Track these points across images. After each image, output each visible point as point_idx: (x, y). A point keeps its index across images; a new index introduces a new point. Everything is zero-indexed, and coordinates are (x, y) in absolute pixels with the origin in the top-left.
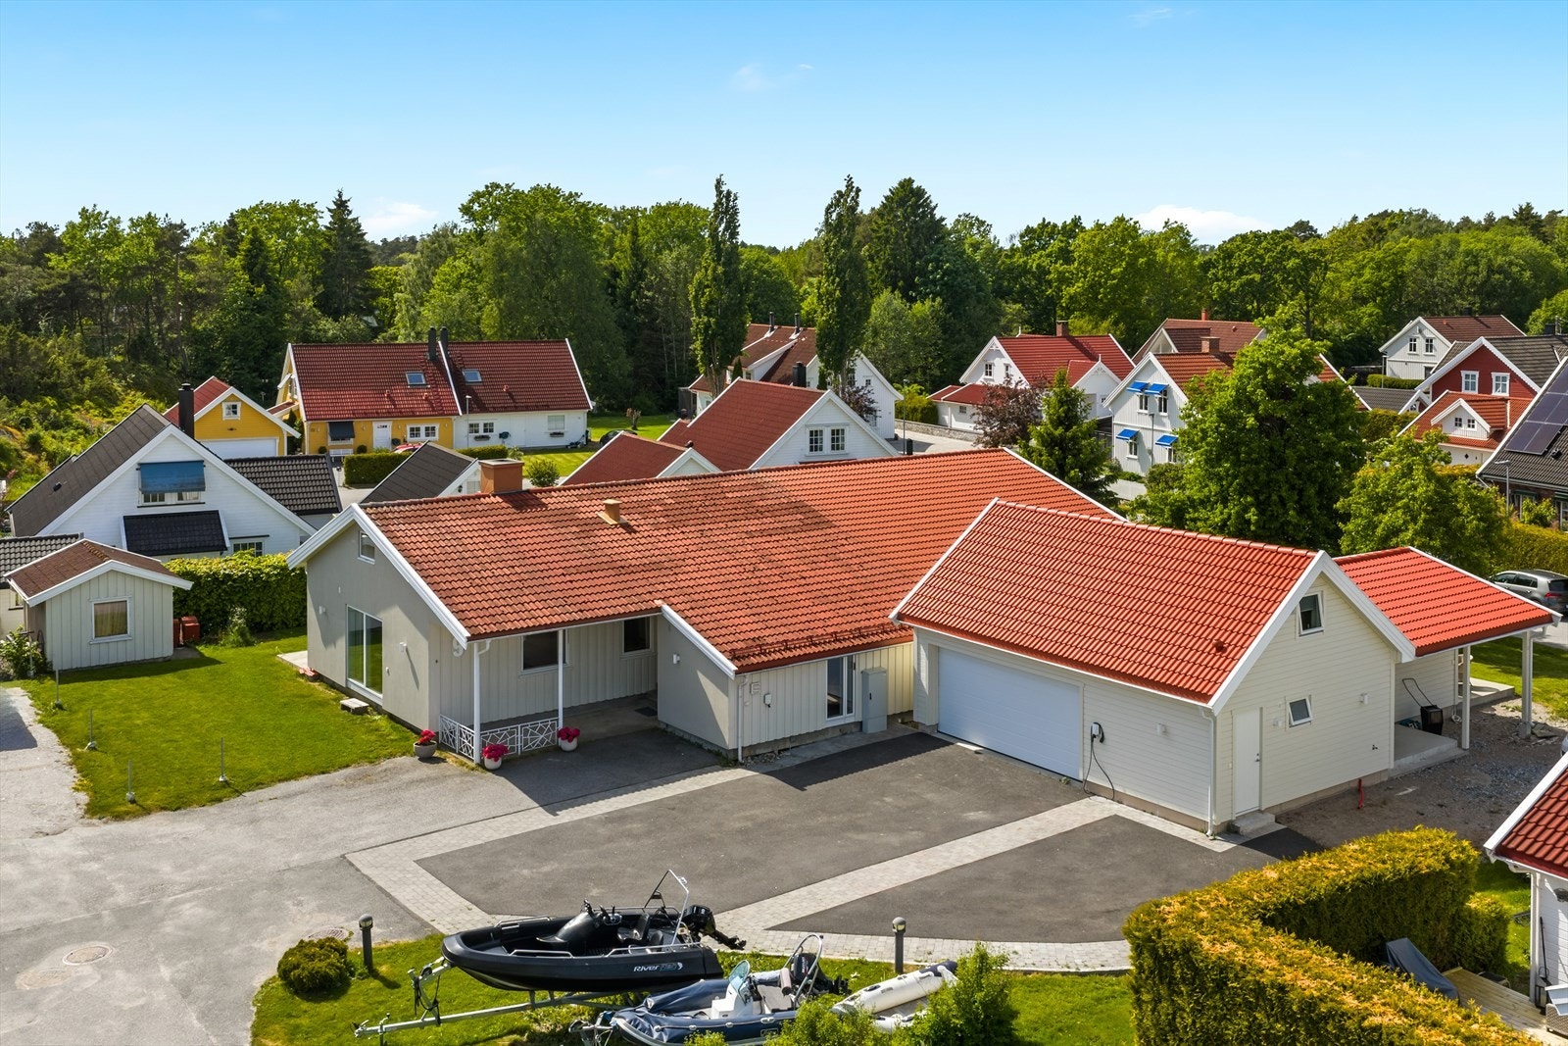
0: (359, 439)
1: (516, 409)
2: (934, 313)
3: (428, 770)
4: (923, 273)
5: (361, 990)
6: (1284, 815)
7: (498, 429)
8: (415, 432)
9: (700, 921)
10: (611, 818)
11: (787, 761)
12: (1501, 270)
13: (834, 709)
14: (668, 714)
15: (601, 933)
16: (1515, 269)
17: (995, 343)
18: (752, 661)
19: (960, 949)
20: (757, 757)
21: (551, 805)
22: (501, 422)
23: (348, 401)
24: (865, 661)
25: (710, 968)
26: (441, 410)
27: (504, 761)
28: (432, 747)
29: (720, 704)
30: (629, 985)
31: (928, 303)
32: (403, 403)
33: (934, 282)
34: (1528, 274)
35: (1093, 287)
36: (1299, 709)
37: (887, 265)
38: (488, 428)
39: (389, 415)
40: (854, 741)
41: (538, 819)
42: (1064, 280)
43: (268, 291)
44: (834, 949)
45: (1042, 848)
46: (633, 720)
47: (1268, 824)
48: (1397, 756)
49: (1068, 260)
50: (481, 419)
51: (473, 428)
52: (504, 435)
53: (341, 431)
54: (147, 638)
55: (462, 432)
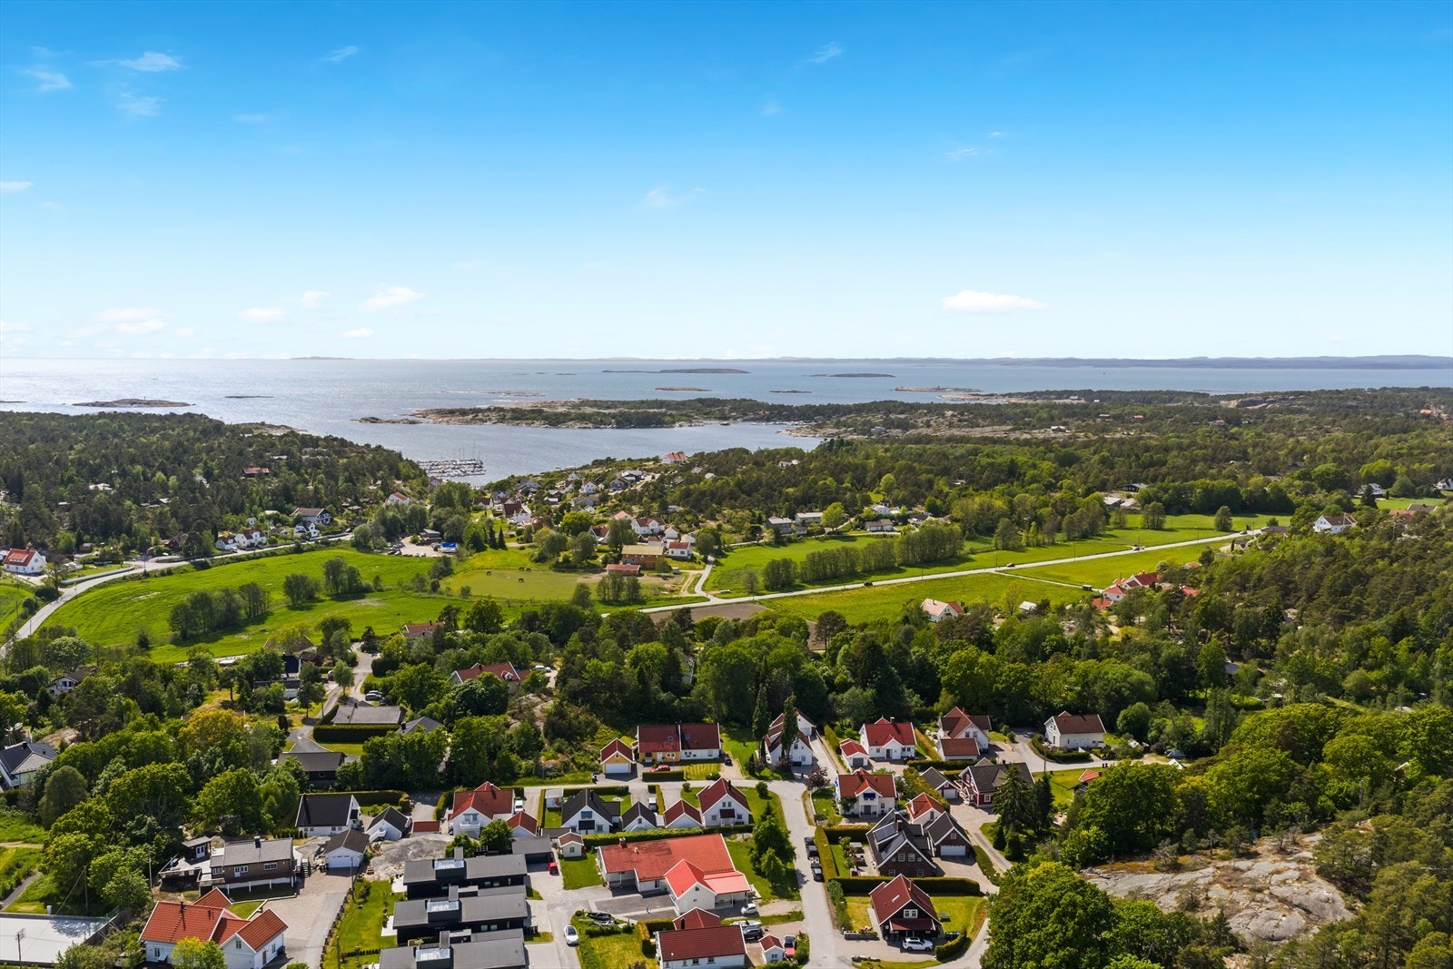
0: (653, 757)
1: (699, 748)
3: (603, 888)
5: (581, 916)
9: (610, 916)
10: (622, 899)
11: (646, 894)
13: (655, 887)
14: (632, 883)
15: (600, 915)
18: (643, 880)
19: (634, 922)
20: (642, 893)
21: (616, 896)
22: (694, 752)
23: (652, 745)
24: (661, 881)
26: (676, 749)
27: (612, 888)
28: (603, 884)
29: (639, 885)
30: (601, 920)
32: (666, 747)
35: (951, 679)
36: (695, 900)
39: (663, 750)
40: (657, 892)
41: (610, 898)
42: (944, 673)
46: (627, 883)
48: (716, 906)
50: (688, 751)
51: (685, 754)
52: (695, 756)
53: (649, 755)
54: (578, 852)
55: (682, 754)
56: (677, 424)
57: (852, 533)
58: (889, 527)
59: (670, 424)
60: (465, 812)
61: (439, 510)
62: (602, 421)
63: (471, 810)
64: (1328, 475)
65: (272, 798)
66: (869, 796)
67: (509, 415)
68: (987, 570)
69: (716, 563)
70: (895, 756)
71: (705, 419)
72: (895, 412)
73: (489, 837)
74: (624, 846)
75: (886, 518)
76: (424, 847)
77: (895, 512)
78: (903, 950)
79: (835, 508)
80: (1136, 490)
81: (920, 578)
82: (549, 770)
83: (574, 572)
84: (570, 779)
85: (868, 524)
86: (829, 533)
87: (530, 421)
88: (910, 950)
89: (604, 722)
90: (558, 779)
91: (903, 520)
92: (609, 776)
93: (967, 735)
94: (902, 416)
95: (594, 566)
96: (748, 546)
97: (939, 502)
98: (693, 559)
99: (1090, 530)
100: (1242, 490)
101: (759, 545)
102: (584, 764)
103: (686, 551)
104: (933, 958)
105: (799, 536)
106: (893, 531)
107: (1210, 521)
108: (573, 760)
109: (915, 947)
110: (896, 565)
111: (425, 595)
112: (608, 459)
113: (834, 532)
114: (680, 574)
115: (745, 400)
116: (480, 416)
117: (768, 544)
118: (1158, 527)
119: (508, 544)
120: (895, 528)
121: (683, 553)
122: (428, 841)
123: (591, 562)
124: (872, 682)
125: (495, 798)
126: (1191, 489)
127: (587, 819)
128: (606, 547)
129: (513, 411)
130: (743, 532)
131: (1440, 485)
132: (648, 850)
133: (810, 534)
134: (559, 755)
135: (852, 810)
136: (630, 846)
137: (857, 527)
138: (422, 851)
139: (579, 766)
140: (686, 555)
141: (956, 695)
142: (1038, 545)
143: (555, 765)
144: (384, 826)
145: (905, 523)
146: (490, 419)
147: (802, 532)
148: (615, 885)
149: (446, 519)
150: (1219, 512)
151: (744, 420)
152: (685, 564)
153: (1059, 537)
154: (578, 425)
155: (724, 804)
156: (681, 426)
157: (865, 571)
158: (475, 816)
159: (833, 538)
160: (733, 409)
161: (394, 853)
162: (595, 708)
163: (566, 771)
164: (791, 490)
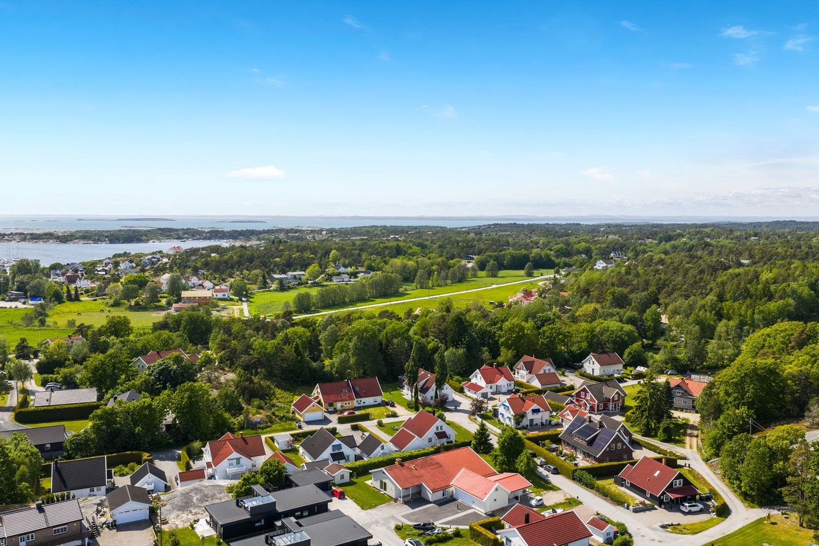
0: (335, 407)
1: (367, 397)
2: (464, 353)
3: (396, 504)
4: (461, 341)
5: (403, 530)
6: (493, 512)
7: (363, 401)
8: (346, 404)
9: (433, 524)
10: (420, 511)
11: (438, 503)
12: (619, 337)
13: (443, 496)
14: (423, 495)
15: (424, 525)
16: (623, 336)
17: (478, 371)
18: (434, 491)
19: (456, 526)
20: (434, 502)
21: (413, 509)
22: (363, 400)
23: (332, 397)
24: (447, 490)
25: (434, 528)
26: (351, 399)
27: (405, 503)
28: (396, 500)
29: (430, 496)
30: (428, 530)
31: (462, 350)
32: (343, 398)
33: (464, 344)
34: (626, 338)
35: (508, 339)
36: (495, 500)
37: (452, 337)
38: (361, 401)
39: (341, 401)
40: (446, 500)
41: (411, 511)
42: (500, 336)
43: (301, 358)
44: (444, 526)
45: (466, 515)
46: (418, 496)
47: (491, 513)
48: (509, 503)
49: (502, 331)
50: (359, 399)
51: (357, 401)
52: (364, 403)
53: (331, 405)
54: (347, 479)
55: (355, 403)
56: (151, 241)
57: (325, 283)
58: (347, 279)
59: (147, 241)
60: (229, 457)
61: (21, 277)
62: (99, 239)
63: (235, 455)
64: (562, 250)
65: (22, 467)
66: (536, 411)
67: (28, 237)
68: (424, 298)
69: (247, 301)
70: (504, 390)
71: (167, 239)
72: (291, 233)
73: (269, 474)
74: (402, 465)
75: (344, 273)
76: (206, 492)
77: (349, 270)
78: (685, 513)
79: (315, 267)
80: (473, 259)
81: (389, 303)
82: (259, 423)
83: (146, 311)
84: (280, 428)
85: (334, 278)
86: (312, 283)
87: (45, 240)
88: (690, 513)
89: (276, 386)
90: (268, 429)
91: (354, 275)
92: (309, 423)
93: (545, 372)
94: (297, 234)
95: (160, 306)
96: (264, 292)
97: (373, 264)
98: (231, 300)
99: (461, 278)
100: (530, 256)
101: (270, 291)
102: (284, 416)
103: (226, 294)
104: (713, 515)
105: (294, 285)
106: (350, 281)
107: (522, 272)
108: (273, 414)
109: (693, 509)
110: (367, 298)
111: (35, 328)
112: (125, 253)
113: (314, 283)
114: (226, 308)
115: (190, 229)
116: (6, 238)
117: (275, 290)
118: (495, 276)
119: (82, 299)
120: (351, 280)
121: (224, 295)
122: (206, 487)
123: (157, 304)
124: (462, 344)
125: (247, 443)
126: (504, 255)
127: (337, 451)
128: (166, 295)
129: (31, 234)
130: (258, 283)
131: (612, 255)
132: (422, 466)
133: (299, 284)
134: (261, 411)
135: (521, 424)
136: (406, 464)
137: (327, 280)
138: (206, 496)
139: (281, 419)
140: (226, 297)
141: (513, 350)
142: (438, 286)
143: (262, 419)
144: (150, 480)
145: (356, 277)
146: (14, 240)
147: (295, 283)
148: (406, 499)
149: (28, 283)
150: (527, 266)
151: (194, 239)
152: (227, 303)
153: (449, 282)
154: (82, 242)
155: (437, 428)
156: (153, 242)
157: (350, 301)
158: (238, 460)
159: (315, 286)
160: (186, 233)
161: (178, 501)
162: (270, 376)
163: (272, 422)
164: (278, 259)
